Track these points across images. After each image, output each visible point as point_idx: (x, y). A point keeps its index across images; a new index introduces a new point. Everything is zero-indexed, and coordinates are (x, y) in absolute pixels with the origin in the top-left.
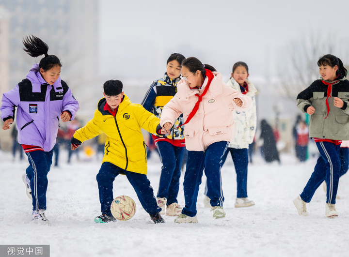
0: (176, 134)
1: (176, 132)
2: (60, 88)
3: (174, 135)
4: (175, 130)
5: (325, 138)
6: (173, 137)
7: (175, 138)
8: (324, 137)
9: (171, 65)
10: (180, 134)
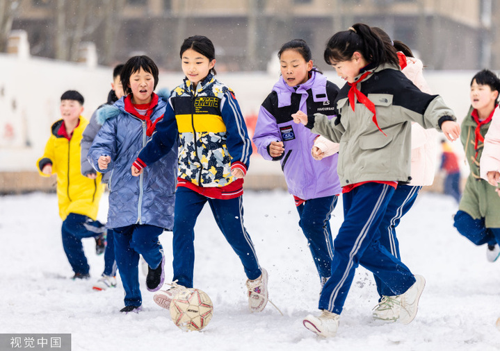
0: (204, 177)
1: (206, 174)
2: (323, 96)
3: (202, 181)
4: (203, 172)
5: (350, 183)
6: (200, 183)
7: (205, 186)
8: (347, 181)
9: (186, 60)
10: (213, 178)
